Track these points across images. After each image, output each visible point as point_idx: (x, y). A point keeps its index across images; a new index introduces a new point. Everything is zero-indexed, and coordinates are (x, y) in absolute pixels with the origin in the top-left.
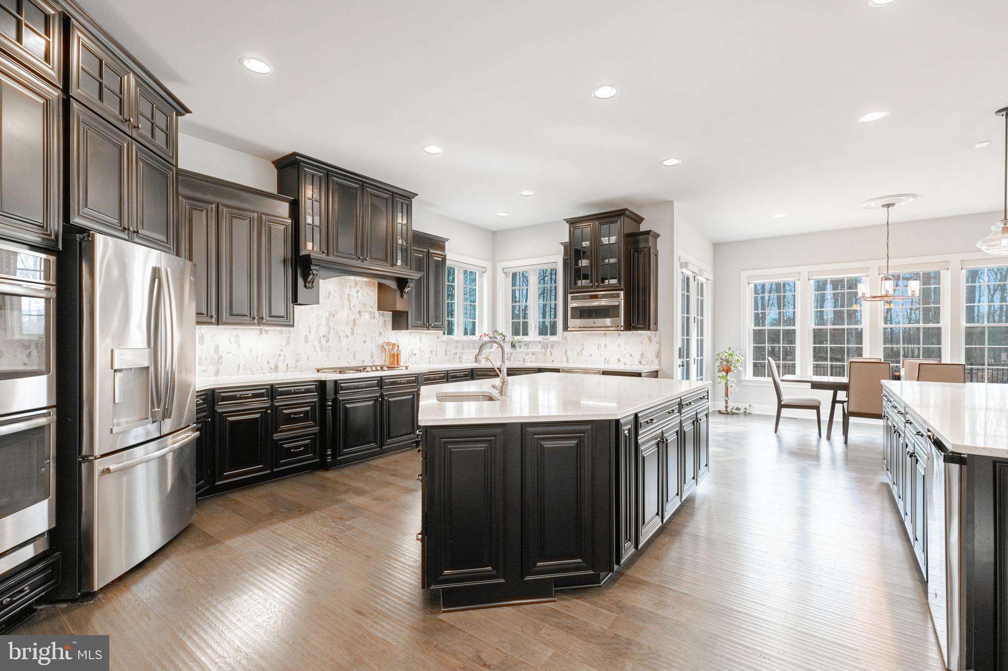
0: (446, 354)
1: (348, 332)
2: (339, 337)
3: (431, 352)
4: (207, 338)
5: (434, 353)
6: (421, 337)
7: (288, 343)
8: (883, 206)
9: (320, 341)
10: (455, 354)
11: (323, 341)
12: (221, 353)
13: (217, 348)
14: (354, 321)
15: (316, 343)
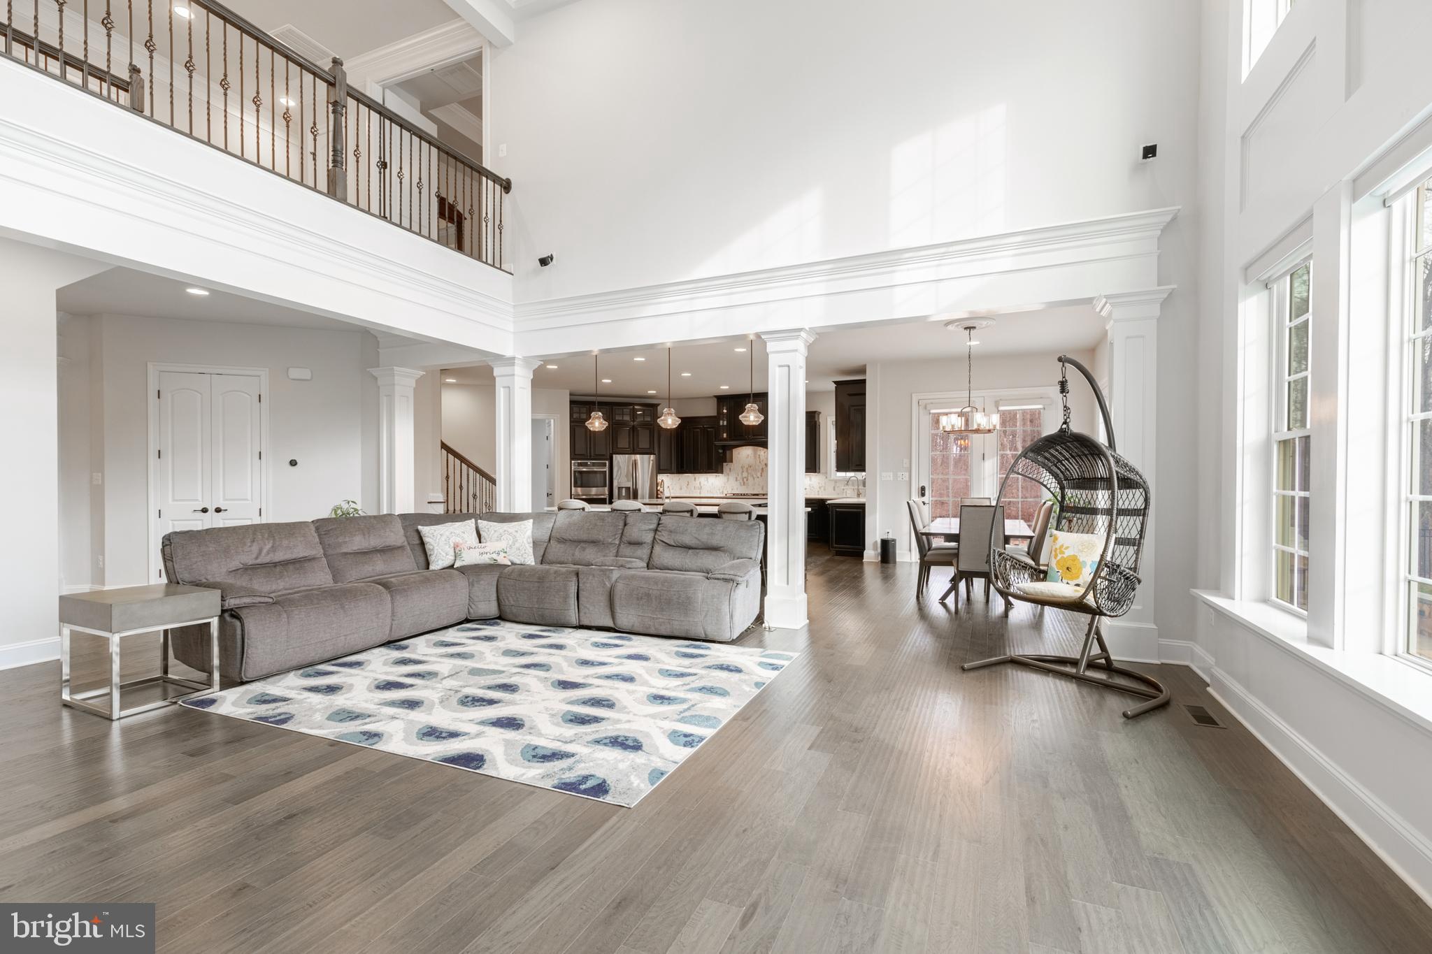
0: (834, 490)
1: (759, 474)
2: (754, 478)
3: (820, 488)
4: (697, 479)
5: (822, 489)
6: (810, 478)
7: (728, 481)
8: (966, 328)
9: (743, 480)
10: (843, 489)
11: (745, 480)
12: (702, 485)
13: (700, 483)
14: (762, 469)
15: (741, 481)
